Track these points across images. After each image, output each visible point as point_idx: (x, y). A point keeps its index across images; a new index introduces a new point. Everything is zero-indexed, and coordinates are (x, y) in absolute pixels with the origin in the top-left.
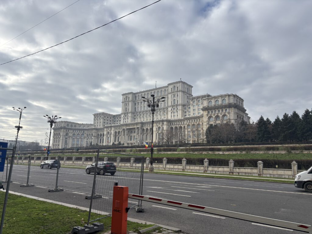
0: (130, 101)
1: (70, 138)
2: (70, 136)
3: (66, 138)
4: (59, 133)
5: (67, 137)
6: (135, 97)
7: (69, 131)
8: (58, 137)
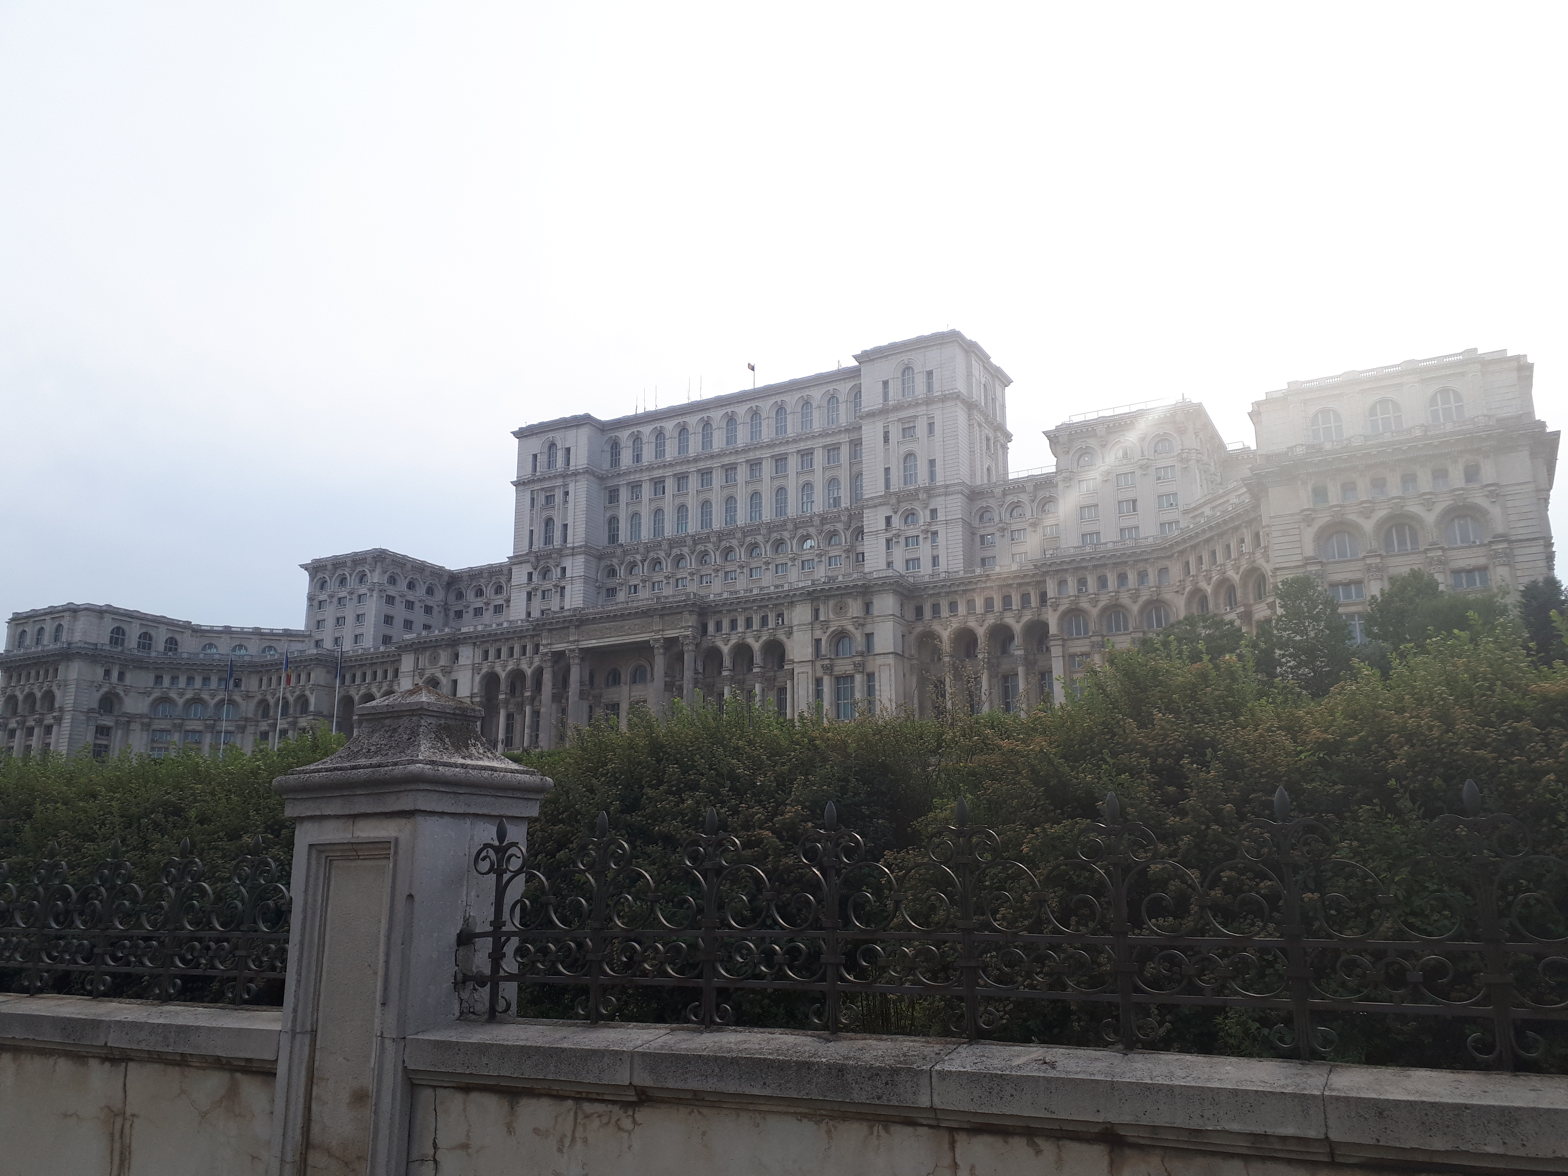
0: (575, 474)
1: (136, 726)
2: (131, 718)
3: (103, 731)
4: (49, 696)
5: (108, 721)
6: (608, 448)
7: (129, 679)
8: (40, 722)
